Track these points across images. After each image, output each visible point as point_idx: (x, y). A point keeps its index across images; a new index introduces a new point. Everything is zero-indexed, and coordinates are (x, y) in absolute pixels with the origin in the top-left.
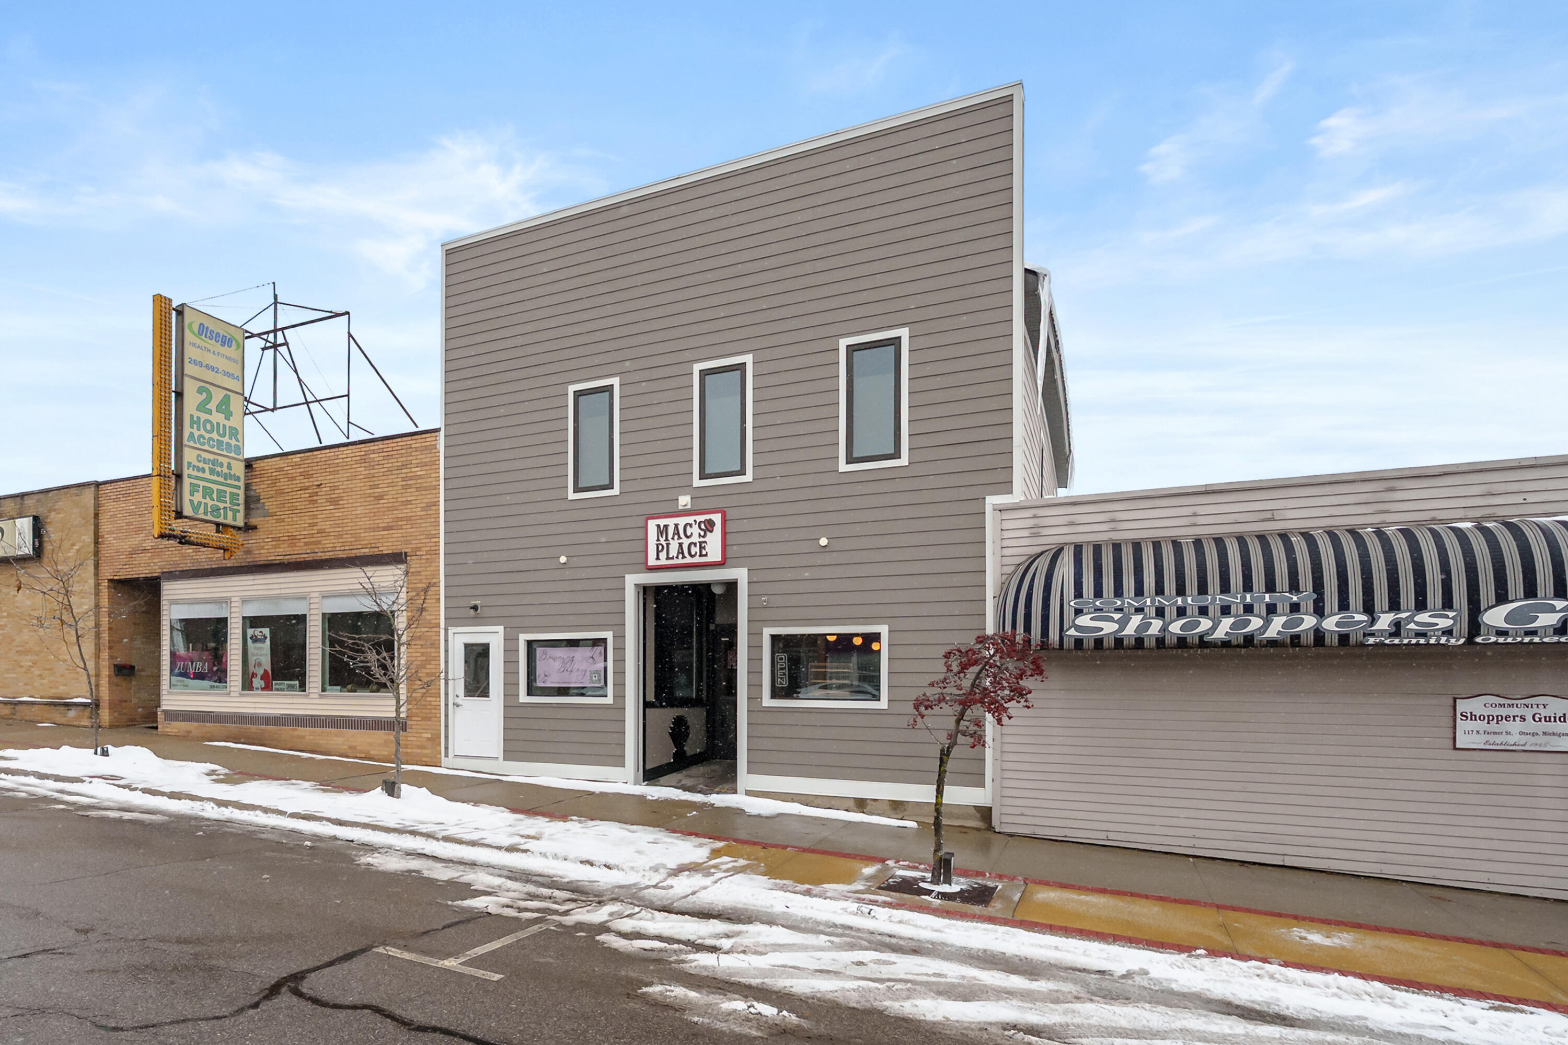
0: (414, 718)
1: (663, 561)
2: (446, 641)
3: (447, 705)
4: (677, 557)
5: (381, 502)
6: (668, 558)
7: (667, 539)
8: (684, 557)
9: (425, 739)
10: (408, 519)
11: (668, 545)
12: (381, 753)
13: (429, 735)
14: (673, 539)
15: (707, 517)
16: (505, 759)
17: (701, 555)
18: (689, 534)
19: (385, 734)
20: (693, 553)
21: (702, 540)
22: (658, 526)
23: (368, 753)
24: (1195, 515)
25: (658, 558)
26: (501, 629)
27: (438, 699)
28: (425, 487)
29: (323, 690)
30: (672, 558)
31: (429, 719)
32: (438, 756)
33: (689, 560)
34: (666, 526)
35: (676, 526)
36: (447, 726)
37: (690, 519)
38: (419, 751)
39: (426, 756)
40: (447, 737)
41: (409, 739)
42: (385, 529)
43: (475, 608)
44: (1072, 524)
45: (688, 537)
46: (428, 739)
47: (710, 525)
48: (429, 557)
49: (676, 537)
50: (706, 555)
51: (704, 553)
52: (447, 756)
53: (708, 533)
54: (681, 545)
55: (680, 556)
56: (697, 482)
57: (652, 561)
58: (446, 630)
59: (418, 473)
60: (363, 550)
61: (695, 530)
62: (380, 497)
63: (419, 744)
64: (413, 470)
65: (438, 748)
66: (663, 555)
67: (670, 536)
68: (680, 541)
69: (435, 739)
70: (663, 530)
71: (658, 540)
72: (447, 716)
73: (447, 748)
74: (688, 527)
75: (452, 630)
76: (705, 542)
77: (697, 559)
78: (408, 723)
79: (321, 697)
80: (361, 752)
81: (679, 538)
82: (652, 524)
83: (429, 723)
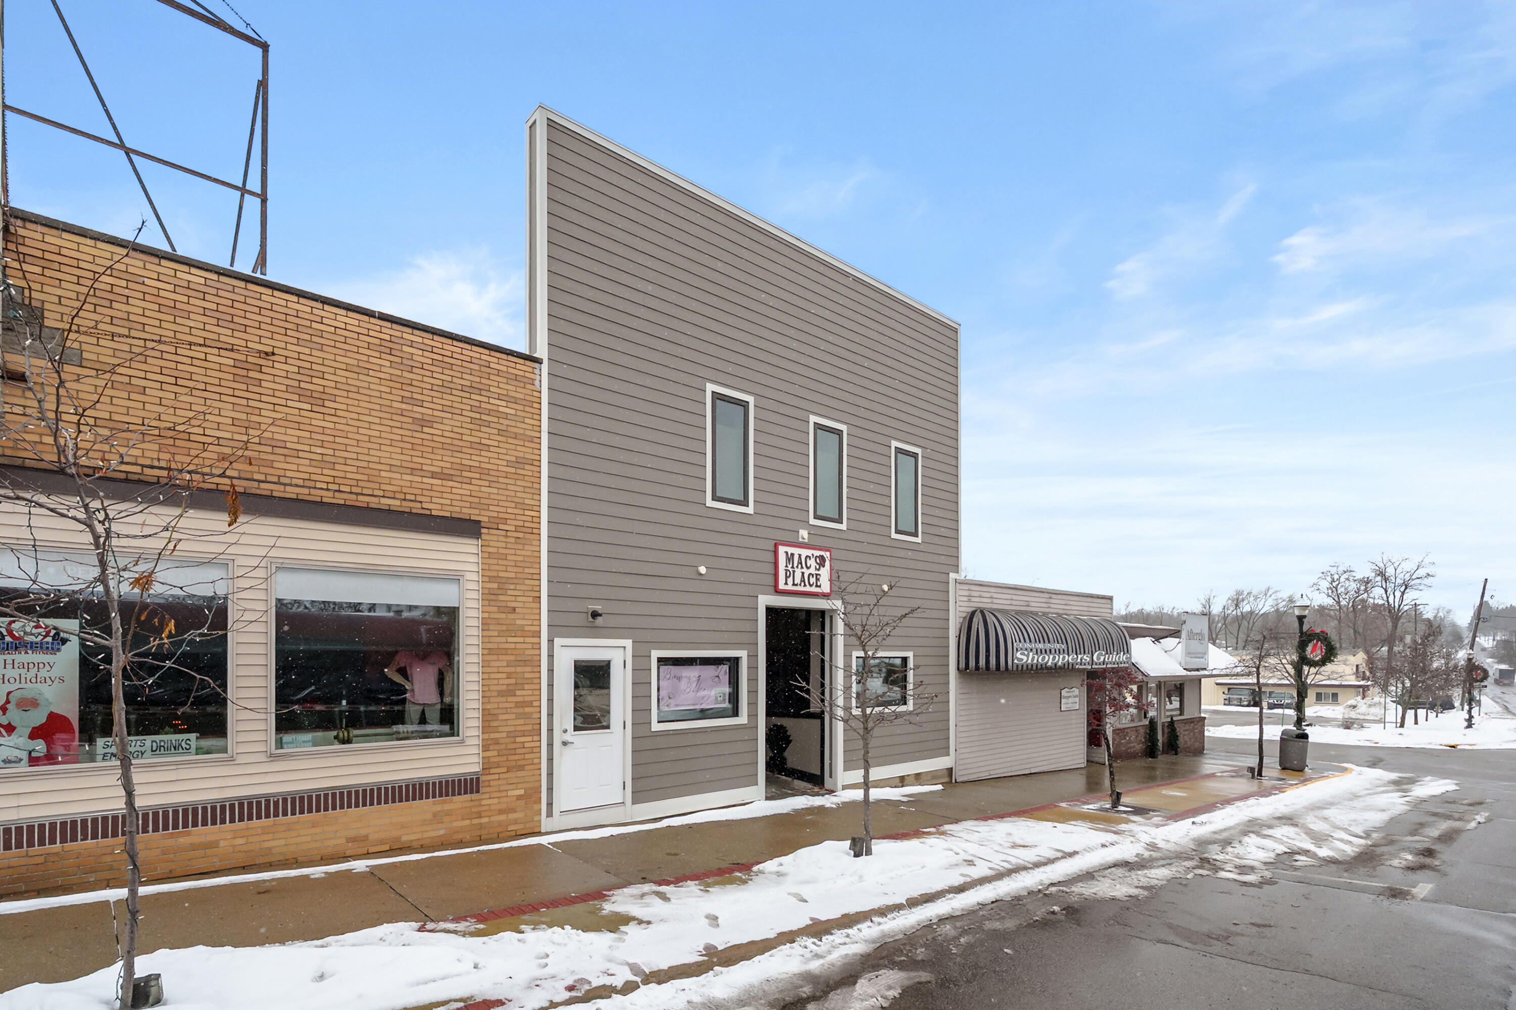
0: (492, 771)
1: (790, 587)
2: (551, 656)
3: (550, 745)
4: (800, 585)
5: (426, 430)
6: (794, 584)
7: (793, 567)
8: (805, 585)
9: (514, 799)
10: (484, 473)
11: (794, 572)
12: (426, 835)
13: (522, 792)
14: (797, 567)
15: (822, 553)
16: (634, 802)
17: (817, 586)
18: (808, 565)
19: (434, 803)
20: (811, 583)
21: (817, 572)
22: (787, 553)
23: (398, 839)
24: (1012, 599)
25: (786, 584)
26: (628, 643)
27: (536, 738)
28: (516, 434)
29: (280, 744)
30: (797, 585)
31: (521, 768)
32: (536, 818)
33: (808, 589)
34: (792, 555)
35: (800, 556)
36: (550, 775)
37: (809, 552)
38: (502, 817)
39: (516, 822)
40: (550, 789)
41: (484, 802)
42: (434, 475)
43: (595, 615)
44: (980, 597)
45: (808, 568)
46: (519, 798)
47: (821, 561)
48: (520, 535)
49: (800, 566)
50: (820, 586)
51: (819, 584)
52: (550, 814)
53: (822, 568)
54: (803, 573)
55: (803, 584)
56: (813, 521)
57: (782, 586)
58: (551, 641)
59: (501, 409)
60: (383, 501)
61: (812, 562)
62: (423, 423)
63: (504, 806)
64: (492, 401)
65: (536, 807)
66: (790, 581)
67: (795, 565)
68: (803, 570)
69: (532, 796)
70: (790, 558)
71: (786, 566)
72: (550, 760)
73: (550, 804)
74: (808, 559)
75: (558, 641)
76: (819, 575)
77: (814, 589)
78: (482, 778)
79: (273, 757)
80: (382, 842)
81: (802, 567)
82: (782, 550)
83: (520, 774)
